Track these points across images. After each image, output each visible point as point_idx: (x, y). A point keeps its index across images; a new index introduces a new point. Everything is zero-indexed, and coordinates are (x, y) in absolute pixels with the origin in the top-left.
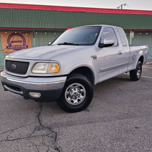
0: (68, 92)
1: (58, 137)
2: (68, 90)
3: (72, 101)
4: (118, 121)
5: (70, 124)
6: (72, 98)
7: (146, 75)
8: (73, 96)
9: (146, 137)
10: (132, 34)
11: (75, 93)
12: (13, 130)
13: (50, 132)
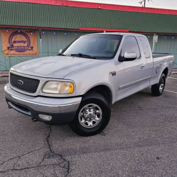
0: (82, 114)
1: (71, 168)
2: (82, 112)
3: (86, 124)
4: (138, 148)
5: (84, 151)
6: (86, 120)
7: (169, 89)
8: (87, 118)
9: (168, 171)
10: (155, 38)
11: (90, 114)
12: (19, 157)
13: (62, 161)
